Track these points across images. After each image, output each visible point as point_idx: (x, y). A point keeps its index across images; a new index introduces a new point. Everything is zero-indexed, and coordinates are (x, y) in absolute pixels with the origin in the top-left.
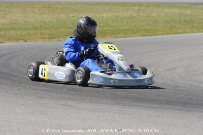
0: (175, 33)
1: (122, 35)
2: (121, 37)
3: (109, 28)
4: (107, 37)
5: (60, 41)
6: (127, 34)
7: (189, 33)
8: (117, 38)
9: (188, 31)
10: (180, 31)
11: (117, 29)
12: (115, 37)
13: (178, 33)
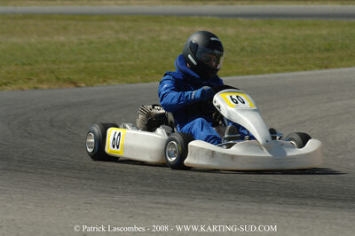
0: (242, 74)
1: (138, 78)
2: (137, 82)
3: (105, 64)
4: (110, 81)
5: (22, 90)
6: (147, 75)
7: (268, 72)
8: (131, 83)
9: (266, 69)
10: (250, 69)
11: (121, 65)
12: (128, 82)
13: (248, 74)
